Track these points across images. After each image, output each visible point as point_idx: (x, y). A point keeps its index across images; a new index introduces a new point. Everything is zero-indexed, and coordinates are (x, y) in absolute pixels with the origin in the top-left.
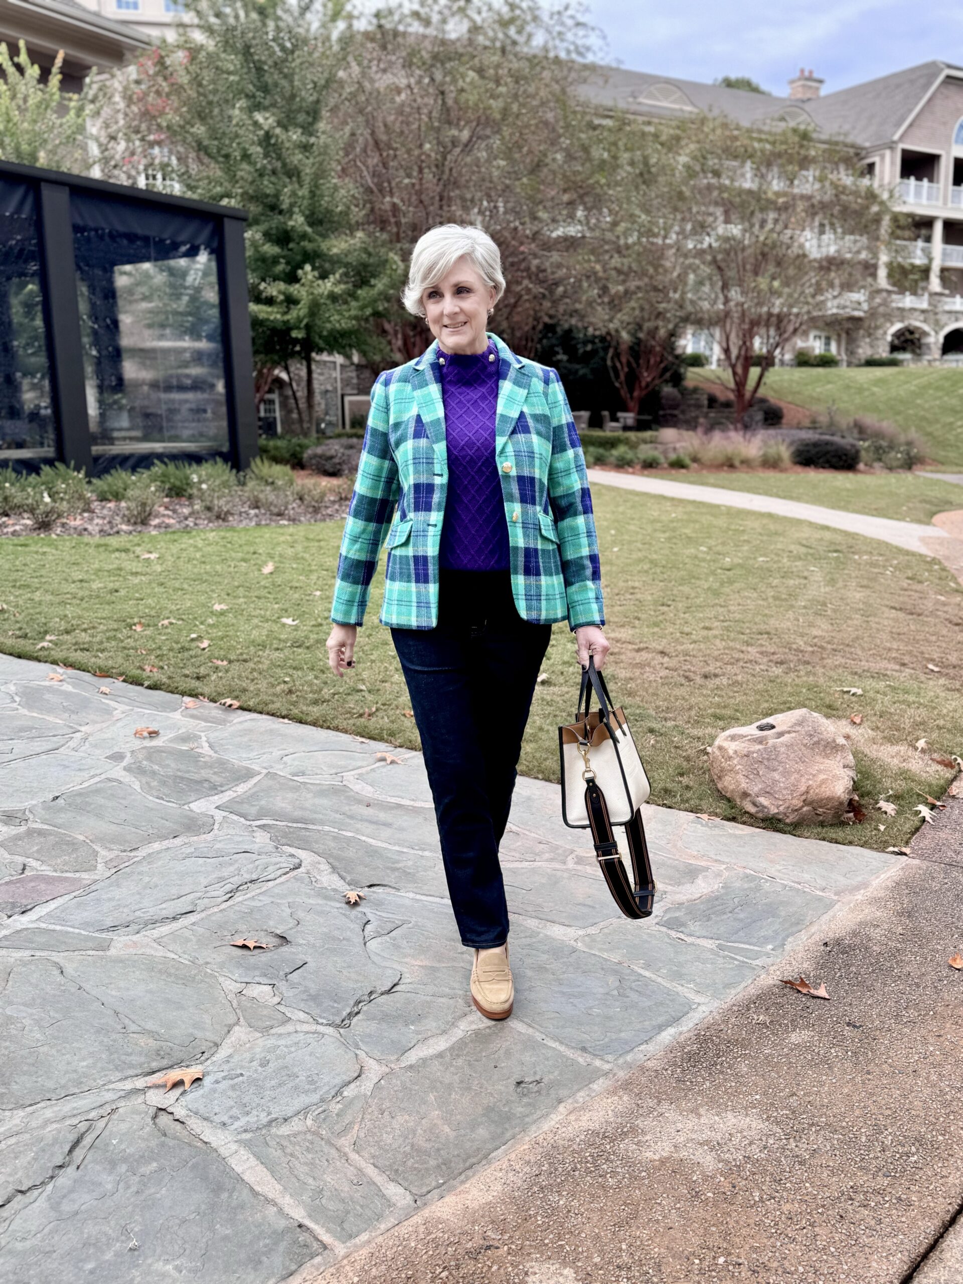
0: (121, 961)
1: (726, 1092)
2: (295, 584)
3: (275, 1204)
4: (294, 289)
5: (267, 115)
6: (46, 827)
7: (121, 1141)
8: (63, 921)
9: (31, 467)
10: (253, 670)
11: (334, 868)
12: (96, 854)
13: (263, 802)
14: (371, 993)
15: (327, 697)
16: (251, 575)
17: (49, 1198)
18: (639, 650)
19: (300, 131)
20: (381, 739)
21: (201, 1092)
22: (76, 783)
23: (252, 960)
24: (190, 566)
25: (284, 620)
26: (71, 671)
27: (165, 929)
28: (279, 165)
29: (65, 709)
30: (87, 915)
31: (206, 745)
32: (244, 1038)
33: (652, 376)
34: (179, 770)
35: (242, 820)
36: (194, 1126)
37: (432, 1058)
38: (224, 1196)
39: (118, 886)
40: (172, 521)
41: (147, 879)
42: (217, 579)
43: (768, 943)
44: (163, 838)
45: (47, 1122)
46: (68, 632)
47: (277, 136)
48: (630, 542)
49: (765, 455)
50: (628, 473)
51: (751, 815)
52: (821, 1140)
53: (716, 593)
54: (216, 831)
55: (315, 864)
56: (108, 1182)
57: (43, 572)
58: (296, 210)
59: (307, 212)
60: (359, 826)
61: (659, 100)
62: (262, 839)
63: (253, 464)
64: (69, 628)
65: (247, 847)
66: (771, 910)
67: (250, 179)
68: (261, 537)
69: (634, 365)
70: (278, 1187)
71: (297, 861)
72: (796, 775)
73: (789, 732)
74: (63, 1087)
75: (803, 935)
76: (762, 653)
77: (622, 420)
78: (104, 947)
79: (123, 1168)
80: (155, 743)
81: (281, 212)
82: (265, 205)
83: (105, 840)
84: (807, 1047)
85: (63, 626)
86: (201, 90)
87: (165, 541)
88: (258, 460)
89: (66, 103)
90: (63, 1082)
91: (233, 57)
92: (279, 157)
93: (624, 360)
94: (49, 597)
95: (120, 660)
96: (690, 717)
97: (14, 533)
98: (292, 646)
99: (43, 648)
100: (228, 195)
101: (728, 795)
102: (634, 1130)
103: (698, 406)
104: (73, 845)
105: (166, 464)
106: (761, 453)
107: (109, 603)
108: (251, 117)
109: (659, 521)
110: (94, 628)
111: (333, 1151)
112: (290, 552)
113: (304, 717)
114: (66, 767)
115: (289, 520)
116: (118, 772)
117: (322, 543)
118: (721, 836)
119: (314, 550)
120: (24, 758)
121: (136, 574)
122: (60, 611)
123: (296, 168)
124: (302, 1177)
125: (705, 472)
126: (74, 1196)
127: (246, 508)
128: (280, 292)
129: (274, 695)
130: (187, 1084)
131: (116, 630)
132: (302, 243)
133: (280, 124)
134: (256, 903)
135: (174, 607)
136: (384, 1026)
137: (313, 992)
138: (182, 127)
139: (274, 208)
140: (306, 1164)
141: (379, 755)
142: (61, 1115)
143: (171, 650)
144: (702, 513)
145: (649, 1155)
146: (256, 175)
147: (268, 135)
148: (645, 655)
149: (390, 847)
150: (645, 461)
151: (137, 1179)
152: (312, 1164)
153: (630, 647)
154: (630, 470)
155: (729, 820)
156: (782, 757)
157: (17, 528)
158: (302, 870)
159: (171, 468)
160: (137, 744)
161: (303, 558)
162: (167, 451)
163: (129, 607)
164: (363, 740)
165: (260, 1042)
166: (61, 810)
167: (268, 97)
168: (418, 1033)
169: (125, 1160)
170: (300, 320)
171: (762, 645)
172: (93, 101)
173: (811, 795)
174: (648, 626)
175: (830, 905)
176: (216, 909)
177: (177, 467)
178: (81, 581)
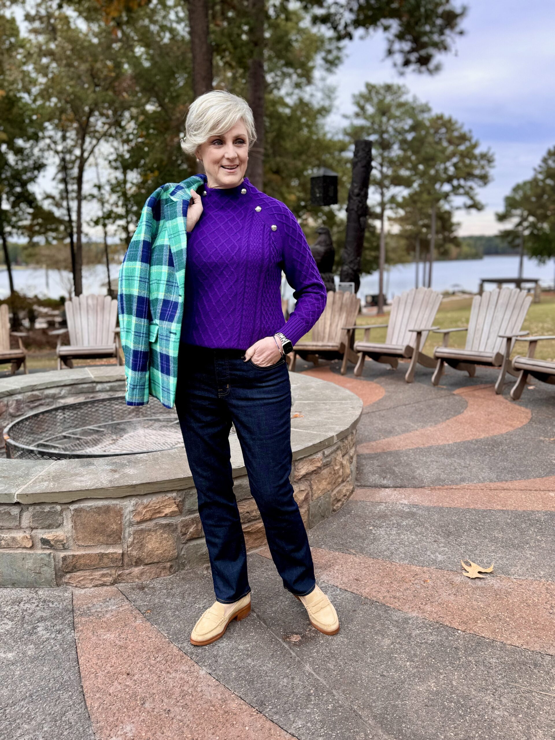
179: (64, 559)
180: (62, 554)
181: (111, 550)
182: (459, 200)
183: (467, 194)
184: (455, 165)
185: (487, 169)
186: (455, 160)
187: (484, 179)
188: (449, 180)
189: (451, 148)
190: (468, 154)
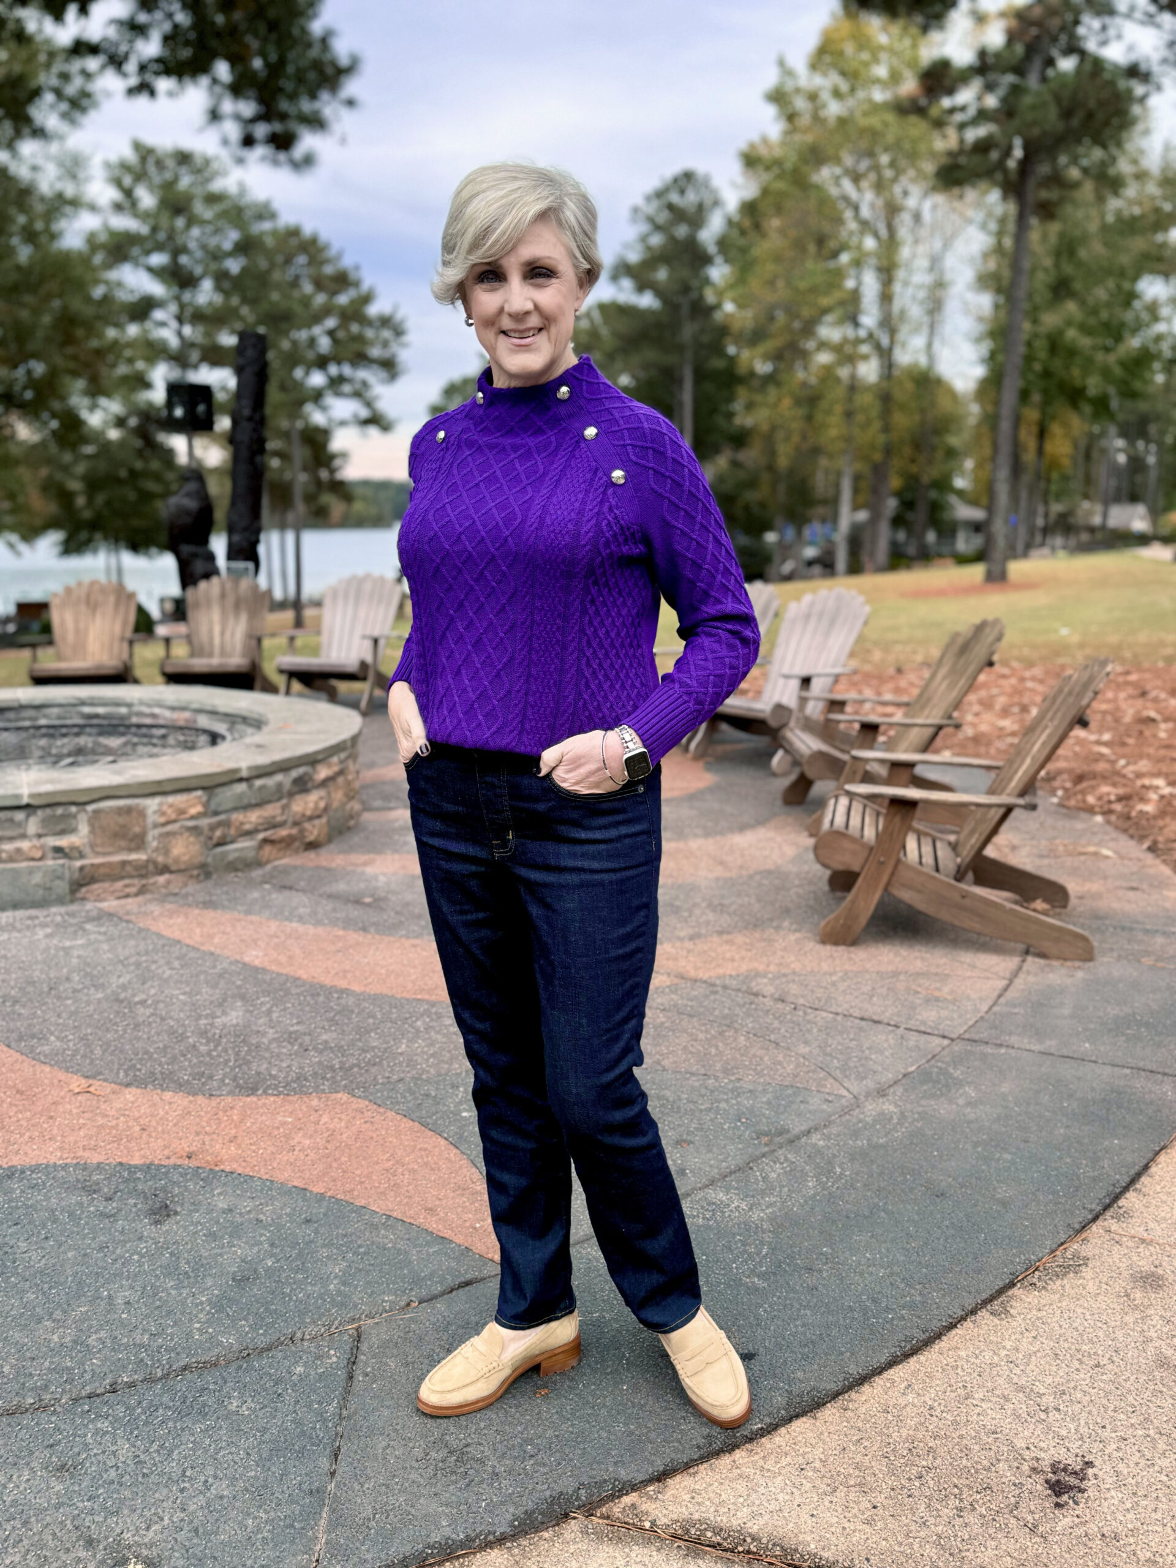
179: (82, 868)
180: (78, 864)
181: (133, 856)
182: (342, 408)
183: (357, 395)
184: (331, 333)
185: (394, 348)
186: (331, 323)
187: (390, 367)
188: (322, 363)
189: (320, 299)
190: (355, 313)
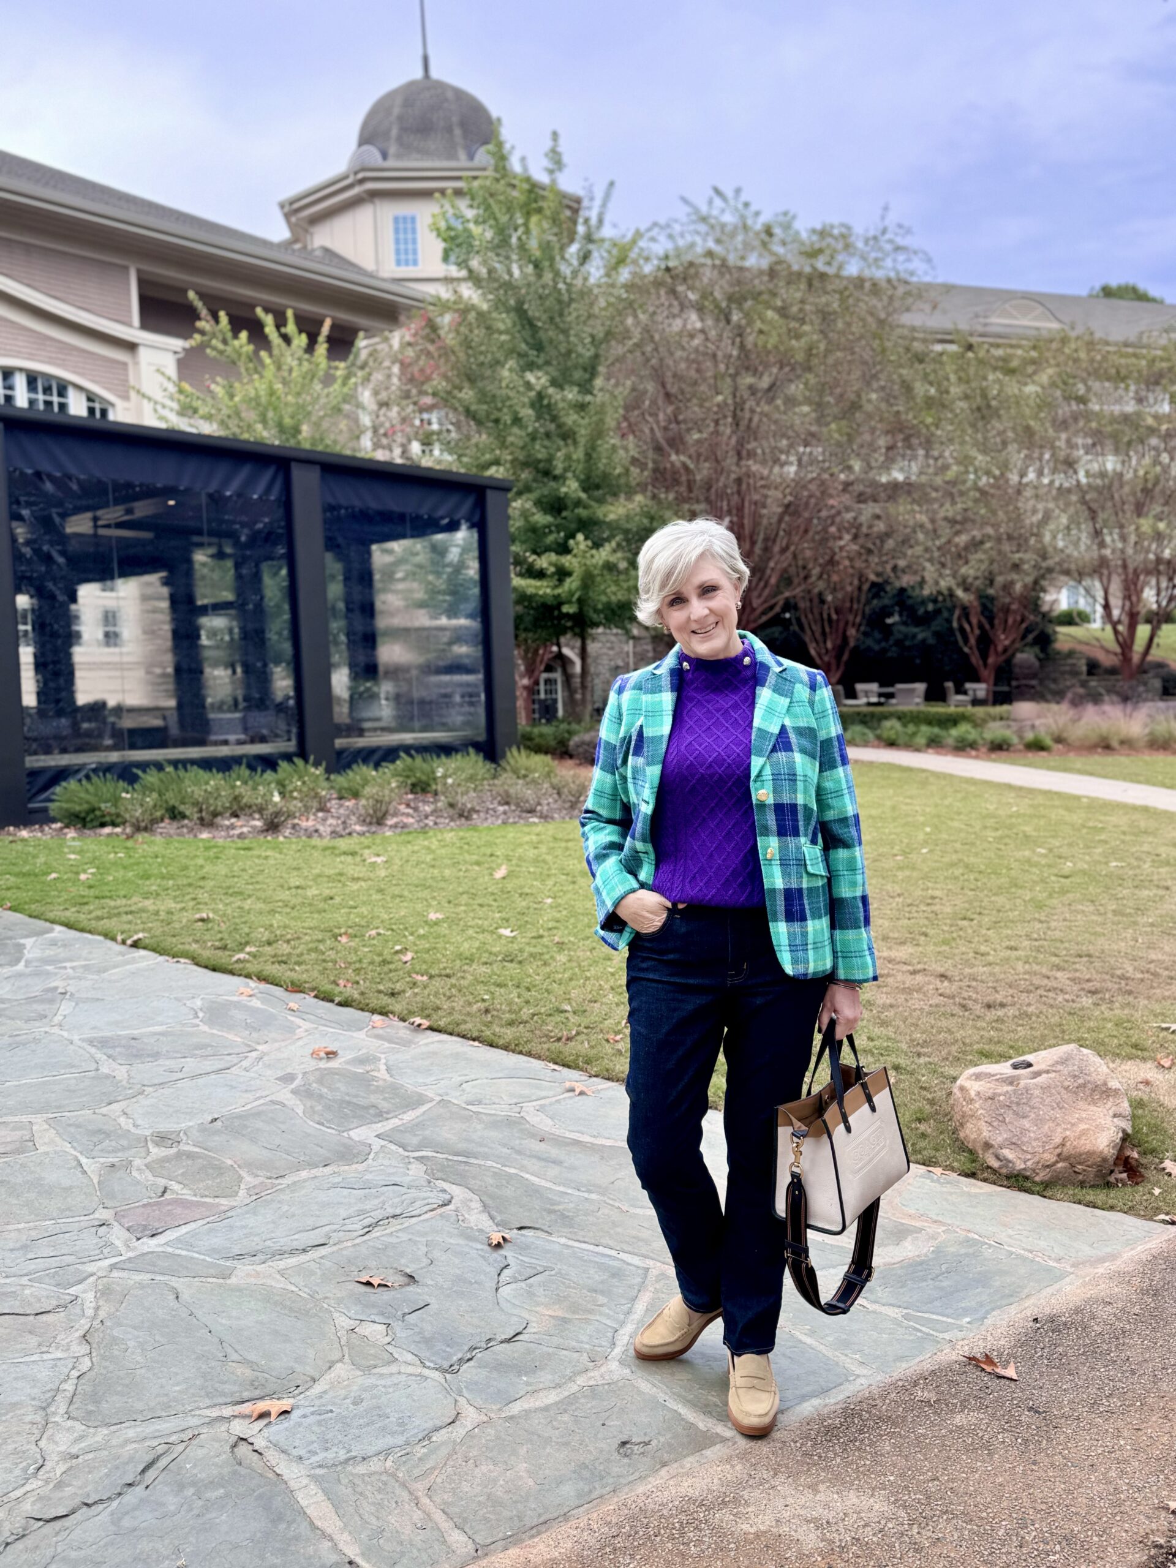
0: (240, 1290)
1: (857, 1471)
2: (527, 890)
3: (331, 1539)
4: (566, 561)
5: (540, 374)
6: (197, 1150)
7: (195, 1466)
8: (190, 1247)
9: (269, 763)
10: (453, 986)
11: (485, 1206)
12: (240, 1179)
13: (427, 1132)
14: (490, 1340)
15: (525, 1018)
16: (481, 880)
17: (112, 1513)
18: (914, 972)
19: (576, 389)
20: (576, 1067)
21: (286, 1424)
22: (240, 1104)
23: (373, 1298)
24: (416, 871)
25: (503, 931)
26: (263, 986)
27: (293, 1261)
28: (553, 427)
29: (247, 1026)
30: (217, 1241)
31: (383, 1068)
32: (343, 1374)
33: (1011, 638)
34: (348, 1094)
35: (401, 1150)
36: (271, 1458)
37: (536, 1410)
38: (282, 1526)
39: (255, 1214)
40: (411, 820)
41: (286, 1208)
42: (442, 885)
43: (966, 1316)
44: (313, 1165)
45: (127, 1441)
46: (269, 943)
47: (550, 397)
48: (946, 842)
49: (1151, 733)
50: (970, 757)
51: (994, 1171)
52: (950, 1528)
53: (1040, 906)
54: (370, 1161)
55: (466, 1202)
56: (172, 1502)
57: (260, 878)
58: (569, 475)
59: (582, 477)
60: (525, 1162)
61: (1016, 318)
62: (417, 1171)
63: (508, 754)
64: (272, 938)
65: (397, 1180)
66: (983, 1280)
67: (521, 444)
68: (504, 837)
69: (987, 626)
70: (339, 1524)
71: (448, 1197)
72: (1051, 1124)
73: (1047, 1072)
74: (151, 1409)
75: (1013, 1310)
76: (1073, 980)
77: (971, 693)
78: (225, 1275)
79: (190, 1492)
80: (334, 1064)
81: (555, 478)
82: (538, 471)
83: (252, 1166)
84: (972, 1431)
85: (266, 936)
86: (470, 352)
87: (398, 843)
88: (514, 750)
89: (332, 372)
90: (152, 1404)
91: (504, 315)
92: (554, 419)
93: (974, 621)
94: (260, 905)
95: (316, 974)
96: (949, 1053)
97: (241, 836)
98: (504, 960)
99: (239, 961)
100: (497, 462)
101: (970, 1146)
102: (736, 1501)
103: (1075, 673)
104: (220, 1170)
105: (411, 756)
106: (1147, 731)
107: (319, 912)
108: (522, 377)
109: (994, 817)
110: (299, 938)
111: (405, 1495)
112: (532, 853)
113: (496, 1039)
114: (232, 1087)
115: (541, 817)
116: (285, 1095)
117: (570, 844)
118: (951, 1194)
119: (559, 852)
120: (193, 1078)
121: (356, 879)
122: (266, 919)
123: (571, 430)
124: (366, 1516)
125: (1072, 755)
126: (137, 1513)
127: (495, 805)
128: (551, 564)
129: (469, 1014)
130: (273, 1416)
131: (319, 941)
132: (577, 511)
133: (554, 383)
134: (393, 1240)
135: (386, 917)
136: (495, 1375)
137: (427, 1335)
138: (449, 393)
139: (546, 473)
140: (373, 1504)
141: (568, 1085)
142: (143, 1435)
143: (372, 963)
144: (1053, 807)
145: (745, 1527)
146: (527, 439)
147: (540, 396)
148: (919, 978)
149: (554, 1187)
150: (992, 742)
151: (200, 1503)
152: (380, 1505)
153: (906, 968)
154: (974, 753)
155: (967, 1175)
156: (1035, 1101)
157: (245, 830)
158: (451, 1207)
159: (419, 760)
160: (313, 1064)
161: (544, 861)
162: (417, 742)
163: (339, 916)
164: (556, 1067)
165: (360, 1381)
166: (217, 1132)
167: (542, 355)
168: (528, 1384)
169: (193, 1484)
170: (571, 593)
171: (1076, 970)
172: (362, 368)
173: (1068, 1149)
174: (935, 944)
175: (1061, 1278)
176: (349, 1244)
177: (424, 760)
178: (297, 887)
